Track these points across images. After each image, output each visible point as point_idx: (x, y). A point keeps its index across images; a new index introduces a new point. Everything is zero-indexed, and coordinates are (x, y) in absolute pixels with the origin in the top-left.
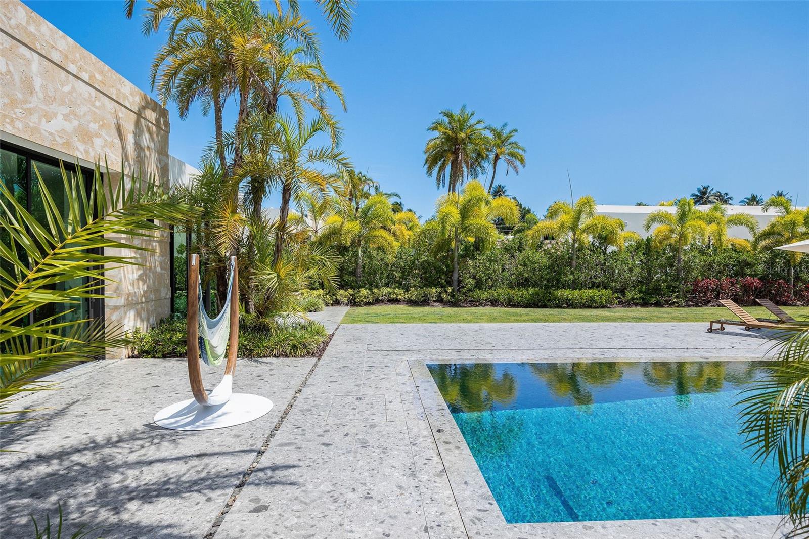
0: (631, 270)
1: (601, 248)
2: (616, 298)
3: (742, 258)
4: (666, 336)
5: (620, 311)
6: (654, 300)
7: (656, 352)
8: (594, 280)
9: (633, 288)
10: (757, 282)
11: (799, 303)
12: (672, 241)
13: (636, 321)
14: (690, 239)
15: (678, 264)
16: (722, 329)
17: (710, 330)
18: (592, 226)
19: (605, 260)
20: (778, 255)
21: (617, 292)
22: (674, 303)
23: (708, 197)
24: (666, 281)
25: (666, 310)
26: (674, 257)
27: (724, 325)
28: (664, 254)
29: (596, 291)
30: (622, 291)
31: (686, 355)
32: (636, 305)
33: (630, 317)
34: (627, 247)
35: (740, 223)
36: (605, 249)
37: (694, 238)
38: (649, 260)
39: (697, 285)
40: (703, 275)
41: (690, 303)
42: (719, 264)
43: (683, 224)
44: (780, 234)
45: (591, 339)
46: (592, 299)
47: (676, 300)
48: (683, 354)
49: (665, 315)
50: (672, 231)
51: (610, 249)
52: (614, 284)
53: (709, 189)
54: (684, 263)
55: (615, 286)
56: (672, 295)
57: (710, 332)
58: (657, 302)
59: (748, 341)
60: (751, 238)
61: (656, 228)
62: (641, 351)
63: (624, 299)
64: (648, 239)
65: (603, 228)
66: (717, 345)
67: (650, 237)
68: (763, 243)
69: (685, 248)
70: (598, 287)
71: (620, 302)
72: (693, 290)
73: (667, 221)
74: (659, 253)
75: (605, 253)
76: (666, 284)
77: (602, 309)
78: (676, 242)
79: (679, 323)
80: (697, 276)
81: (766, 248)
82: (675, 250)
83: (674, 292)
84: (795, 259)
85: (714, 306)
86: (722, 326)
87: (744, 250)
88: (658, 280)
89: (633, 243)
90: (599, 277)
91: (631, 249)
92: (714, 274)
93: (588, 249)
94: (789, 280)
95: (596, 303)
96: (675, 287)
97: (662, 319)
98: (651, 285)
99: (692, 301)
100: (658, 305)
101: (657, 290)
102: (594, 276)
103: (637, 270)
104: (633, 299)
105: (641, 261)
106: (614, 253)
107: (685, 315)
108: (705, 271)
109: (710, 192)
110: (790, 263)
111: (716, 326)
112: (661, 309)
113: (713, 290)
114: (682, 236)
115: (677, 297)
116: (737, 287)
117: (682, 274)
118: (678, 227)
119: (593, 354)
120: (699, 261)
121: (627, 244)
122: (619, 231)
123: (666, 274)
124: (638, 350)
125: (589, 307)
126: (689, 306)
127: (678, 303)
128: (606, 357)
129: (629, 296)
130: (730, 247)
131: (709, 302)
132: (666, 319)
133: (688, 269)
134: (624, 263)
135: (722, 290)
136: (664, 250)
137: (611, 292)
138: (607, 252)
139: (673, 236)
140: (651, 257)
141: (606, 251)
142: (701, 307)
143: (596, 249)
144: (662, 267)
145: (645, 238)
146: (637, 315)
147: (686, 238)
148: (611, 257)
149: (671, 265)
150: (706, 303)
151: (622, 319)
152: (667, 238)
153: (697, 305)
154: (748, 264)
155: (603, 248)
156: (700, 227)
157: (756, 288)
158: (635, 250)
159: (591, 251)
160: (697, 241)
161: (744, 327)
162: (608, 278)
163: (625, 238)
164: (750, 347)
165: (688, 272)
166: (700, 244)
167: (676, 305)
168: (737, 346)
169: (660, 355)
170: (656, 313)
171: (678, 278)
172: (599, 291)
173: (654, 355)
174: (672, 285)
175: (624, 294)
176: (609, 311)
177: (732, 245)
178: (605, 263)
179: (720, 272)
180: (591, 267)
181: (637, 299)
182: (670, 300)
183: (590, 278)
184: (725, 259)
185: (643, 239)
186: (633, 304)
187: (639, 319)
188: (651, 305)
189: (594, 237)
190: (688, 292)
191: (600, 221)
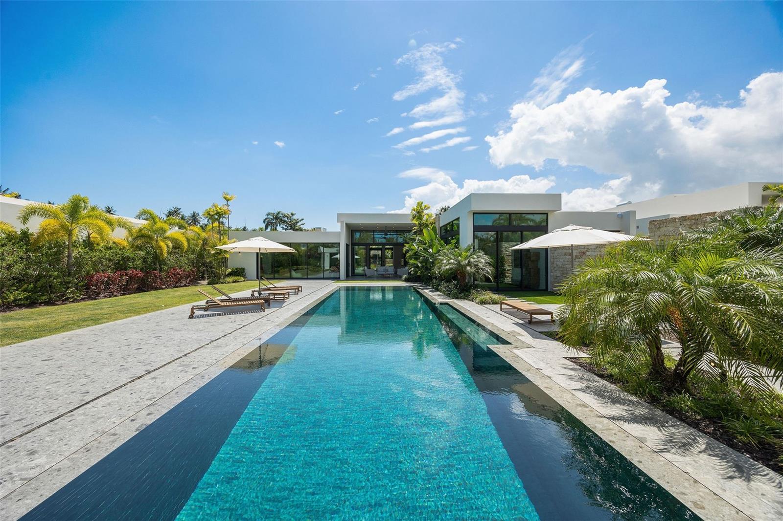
3: (125, 254)
10: (140, 274)
15: (68, 260)
32: (22, 306)
41: (84, 297)
47: (70, 296)
58: (49, 299)
72: (88, 284)
73: (53, 216)
100: (50, 303)
127: (73, 298)
135: (114, 282)
150: (98, 295)
154: (130, 260)
157: (139, 278)
167: (71, 300)
171: (69, 273)
181: (21, 299)
182: (64, 296)
188: (41, 304)
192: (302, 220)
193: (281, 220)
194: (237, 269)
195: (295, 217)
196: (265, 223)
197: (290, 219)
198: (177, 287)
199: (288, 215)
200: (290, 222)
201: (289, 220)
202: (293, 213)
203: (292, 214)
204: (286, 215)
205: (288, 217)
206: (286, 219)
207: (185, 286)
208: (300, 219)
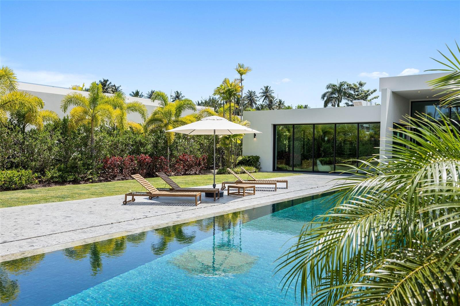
0: (50, 149)
1: (19, 126)
2: (36, 177)
3: (138, 139)
4: (91, 213)
5: (41, 191)
6: (71, 178)
7: (86, 232)
8: (12, 160)
9: (52, 167)
10: (148, 159)
11: (173, 173)
12: (86, 122)
13: (60, 201)
14: (100, 121)
15: (91, 144)
16: (134, 200)
17: (125, 203)
18: (9, 101)
19: (24, 138)
20: (160, 137)
21: (37, 172)
22: (89, 179)
23: (107, 89)
24: (81, 160)
25: (82, 186)
26: (87, 136)
27: (135, 197)
28: (79, 134)
29: (15, 172)
30: (41, 170)
31: (113, 230)
32: (56, 183)
33: (53, 197)
34: (45, 127)
35: (136, 110)
36: (24, 127)
37: (103, 121)
38: (66, 139)
39: (106, 163)
40: (111, 153)
41: (102, 178)
42: (122, 144)
43: (94, 107)
44: (161, 121)
45: (15, 227)
46: (11, 180)
47: (90, 177)
48: (110, 230)
49: (84, 192)
50: (86, 113)
51: (29, 128)
52: (34, 163)
53: (108, 83)
54: (96, 143)
55: (35, 165)
56: (87, 172)
57: (125, 204)
58: (75, 179)
59: (155, 209)
60: (144, 123)
61: (72, 109)
62: (71, 233)
63: (44, 179)
64: (65, 120)
65: (22, 104)
66: (134, 217)
67: (66, 118)
68: (151, 127)
69: (96, 129)
70: (17, 167)
71: (40, 182)
72: (104, 167)
73: (82, 103)
74: (75, 133)
75: (23, 132)
76: (82, 162)
77: (23, 191)
78: (89, 123)
79: (98, 198)
80: (106, 154)
81: (152, 131)
82: (89, 130)
83: (88, 169)
84: (170, 140)
85: (119, 180)
86: (133, 197)
87: (139, 133)
88: (75, 159)
89: (51, 122)
90: (18, 157)
91: (50, 128)
92: (119, 153)
93: (6, 127)
94: (167, 156)
95: (16, 184)
96: (89, 165)
97: (83, 196)
98: (69, 164)
99: (103, 177)
100: (75, 182)
101: (74, 168)
102: (13, 156)
103: (56, 149)
104: (52, 178)
105: (59, 140)
106: (33, 131)
107: (101, 191)
108: (112, 149)
109: (108, 85)
110: (167, 143)
111: (129, 198)
112: (79, 185)
113: (119, 166)
114: (94, 118)
115: (91, 174)
116: (135, 163)
117: (95, 153)
118: (90, 110)
119: (20, 247)
120: (108, 140)
121: (45, 123)
122: (39, 109)
123: (81, 152)
124: (68, 233)
125: (8, 189)
126: (100, 181)
127: (91, 179)
128: (35, 247)
129: (49, 175)
130: (129, 129)
131: (115, 176)
132: (87, 196)
133: (99, 148)
134: (44, 141)
135: (125, 166)
136: (79, 130)
137: (31, 171)
138: (26, 131)
139: (87, 118)
140: (68, 136)
141: (24, 129)
142: (110, 181)
143: (15, 127)
144: (78, 146)
145: (62, 119)
146: (59, 194)
147: (97, 121)
148: (30, 136)
149: (86, 145)
150: (114, 177)
151: (46, 200)
152: (81, 119)
153: (106, 180)
154: (142, 144)
155: (22, 126)
156: (108, 110)
157: (148, 163)
158: (53, 130)
159: (9, 128)
160: (105, 123)
161: (148, 197)
162: (27, 158)
163: (44, 118)
164: (157, 214)
165: (99, 151)
166: (108, 126)
167: (91, 181)
168: (149, 215)
169: (90, 235)
170: (76, 191)
171: (91, 156)
172: (18, 171)
173: (84, 236)
174: (86, 163)
175: (44, 174)
176: (31, 192)
177: (131, 128)
178: (23, 142)
179: (122, 151)
180: (10, 146)
181: (56, 177)
182: (86, 177)
183: (8, 158)
184: (126, 139)
185: (60, 120)
186: (53, 182)
187: (62, 198)
188: (69, 182)
189: (12, 115)
190: (99, 169)
191: (17, 97)
192: (375, 91)
193: (345, 93)
194: (249, 157)
195: (365, 88)
196: (324, 99)
197: (357, 91)
198: (187, 174)
199: (355, 85)
200: (358, 95)
201: (357, 93)
202: (363, 82)
203: (361, 85)
204: (353, 86)
205: (354, 89)
206: (352, 92)
207: (196, 174)
208: (372, 90)
